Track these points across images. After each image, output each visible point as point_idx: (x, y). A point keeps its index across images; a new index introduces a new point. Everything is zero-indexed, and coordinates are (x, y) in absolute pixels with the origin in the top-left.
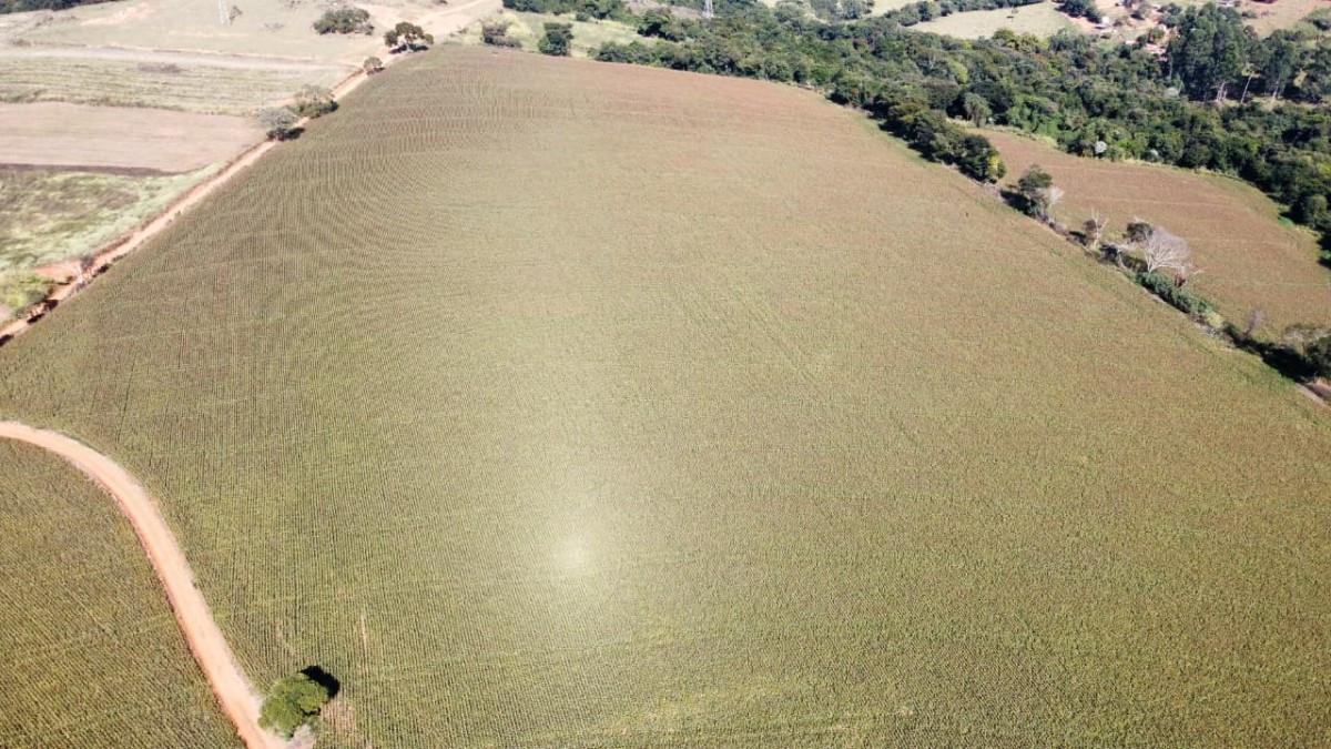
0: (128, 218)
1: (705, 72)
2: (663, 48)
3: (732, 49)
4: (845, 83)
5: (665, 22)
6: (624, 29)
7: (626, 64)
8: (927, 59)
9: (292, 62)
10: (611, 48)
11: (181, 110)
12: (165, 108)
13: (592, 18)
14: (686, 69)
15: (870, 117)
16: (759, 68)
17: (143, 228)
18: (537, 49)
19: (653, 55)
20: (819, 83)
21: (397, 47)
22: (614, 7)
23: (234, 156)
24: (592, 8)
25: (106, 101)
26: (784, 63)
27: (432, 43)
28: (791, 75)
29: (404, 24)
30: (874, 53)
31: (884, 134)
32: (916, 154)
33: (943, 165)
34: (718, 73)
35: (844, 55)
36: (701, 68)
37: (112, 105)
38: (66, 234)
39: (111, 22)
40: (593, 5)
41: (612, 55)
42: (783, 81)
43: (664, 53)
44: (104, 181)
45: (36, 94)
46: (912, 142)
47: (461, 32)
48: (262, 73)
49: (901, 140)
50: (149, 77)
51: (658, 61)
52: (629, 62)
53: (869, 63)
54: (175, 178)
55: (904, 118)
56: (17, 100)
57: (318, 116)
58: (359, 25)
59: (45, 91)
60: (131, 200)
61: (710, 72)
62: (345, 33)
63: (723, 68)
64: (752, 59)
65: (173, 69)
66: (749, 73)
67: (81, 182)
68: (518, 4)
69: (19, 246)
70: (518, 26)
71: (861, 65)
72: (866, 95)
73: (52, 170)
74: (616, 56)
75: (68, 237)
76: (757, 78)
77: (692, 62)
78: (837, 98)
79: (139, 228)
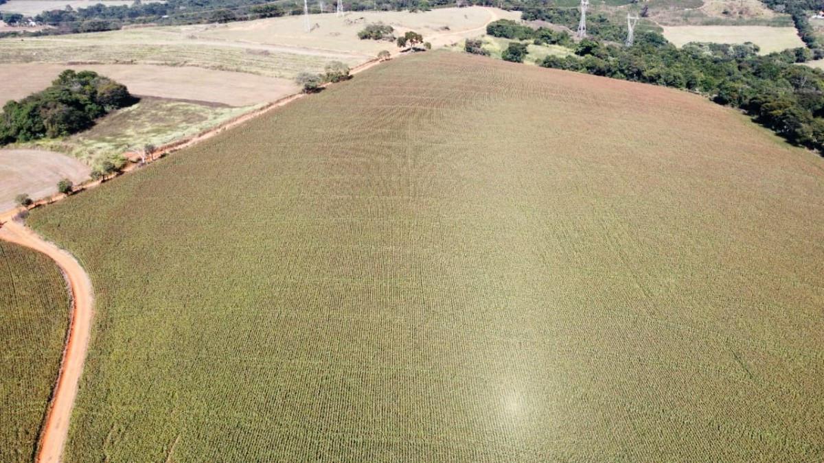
0: (195, 128)
1: (618, 78)
2: (589, 61)
3: (641, 63)
4: (726, 89)
5: (595, 46)
6: (566, 51)
7: (561, 70)
8: (799, 79)
9: (337, 53)
10: (552, 59)
11: (259, 74)
12: (251, 72)
13: (545, 44)
14: (604, 76)
15: (744, 114)
16: (660, 77)
17: (200, 135)
18: (500, 58)
19: (582, 65)
20: (706, 90)
21: (405, 49)
22: (562, 38)
23: (276, 100)
24: (547, 38)
25: (221, 68)
26: (680, 74)
27: (430, 48)
28: (685, 84)
29: (411, 32)
30: (754, 74)
31: (755, 125)
32: (782, 140)
33: (806, 150)
34: (628, 80)
35: (729, 74)
36: (615, 76)
37: (223, 70)
38: (153, 134)
39: (246, 29)
40: (548, 36)
41: (552, 64)
42: (677, 87)
43: (589, 64)
44: (193, 108)
45: (185, 62)
46: (779, 131)
47: (452, 45)
48: (316, 57)
49: (769, 130)
50: (251, 57)
51: (585, 69)
52: (564, 69)
53: (749, 80)
54: (234, 109)
55: (775, 112)
56: (174, 65)
57: (338, 81)
58: (386, 35)
59: (190, 61)
60: (202, 119)
61: (622, 78)
62: (376, 39)
63: (632, 76)
64: (655, 71)
65: (266, 53)
66: (652, 80)
67: (181, 108)
68: (496, 32)
69: (124, 139)
70: (492, 45)
71: (742, 81)
72: (743, 98)
73: (169, 100)
74: (555, 64)
75: (153, 136)
76: (657, 84)
77: (609, 71)
78: (720, 101)
79: (197, 135)
